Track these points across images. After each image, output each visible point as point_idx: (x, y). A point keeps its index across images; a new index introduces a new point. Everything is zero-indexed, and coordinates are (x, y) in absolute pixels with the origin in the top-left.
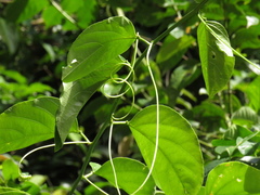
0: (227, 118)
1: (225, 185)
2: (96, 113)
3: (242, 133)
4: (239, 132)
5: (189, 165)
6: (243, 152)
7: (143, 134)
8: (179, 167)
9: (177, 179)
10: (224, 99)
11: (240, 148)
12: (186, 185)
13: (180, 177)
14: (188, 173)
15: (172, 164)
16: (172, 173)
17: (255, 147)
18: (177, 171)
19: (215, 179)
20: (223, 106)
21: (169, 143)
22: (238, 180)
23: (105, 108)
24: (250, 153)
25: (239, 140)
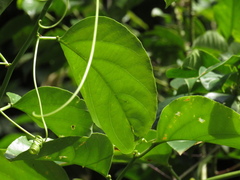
0: (187, 48)
1: (183, 126)
2: (16, 37)
3: (207, 61)
4: (202, 61)
5: (138, 95)
6: (207, 86)
7: (79, 54)
8: (124, 97)
9: (121, 113)
10: (184, 23)
11: (203, 80)
12: (134, 121)
13: (125, 111)
14: (136, 105)
15: (115, 94)
16: (115, 106)
17: (223, 81)
18: (122, 103)
19: (170, 118)
20: (183, 33)
21: (112, 66)
22: (201, 120)
23: (27, 30)
24: (215, 88)
25: (203, 70)
